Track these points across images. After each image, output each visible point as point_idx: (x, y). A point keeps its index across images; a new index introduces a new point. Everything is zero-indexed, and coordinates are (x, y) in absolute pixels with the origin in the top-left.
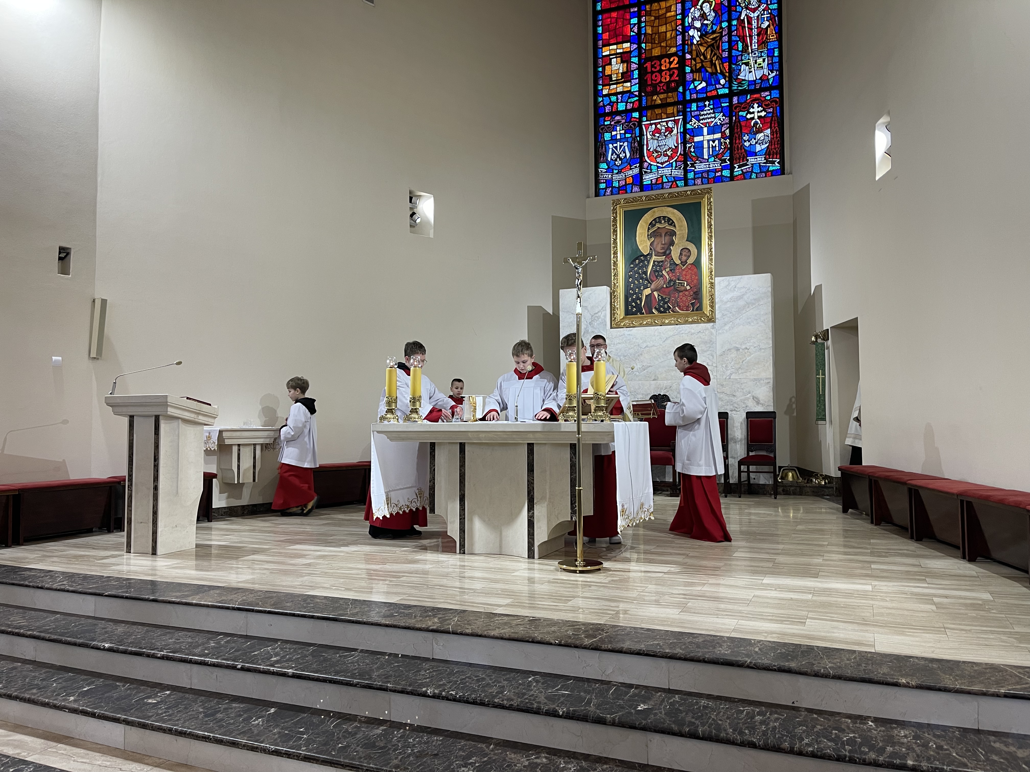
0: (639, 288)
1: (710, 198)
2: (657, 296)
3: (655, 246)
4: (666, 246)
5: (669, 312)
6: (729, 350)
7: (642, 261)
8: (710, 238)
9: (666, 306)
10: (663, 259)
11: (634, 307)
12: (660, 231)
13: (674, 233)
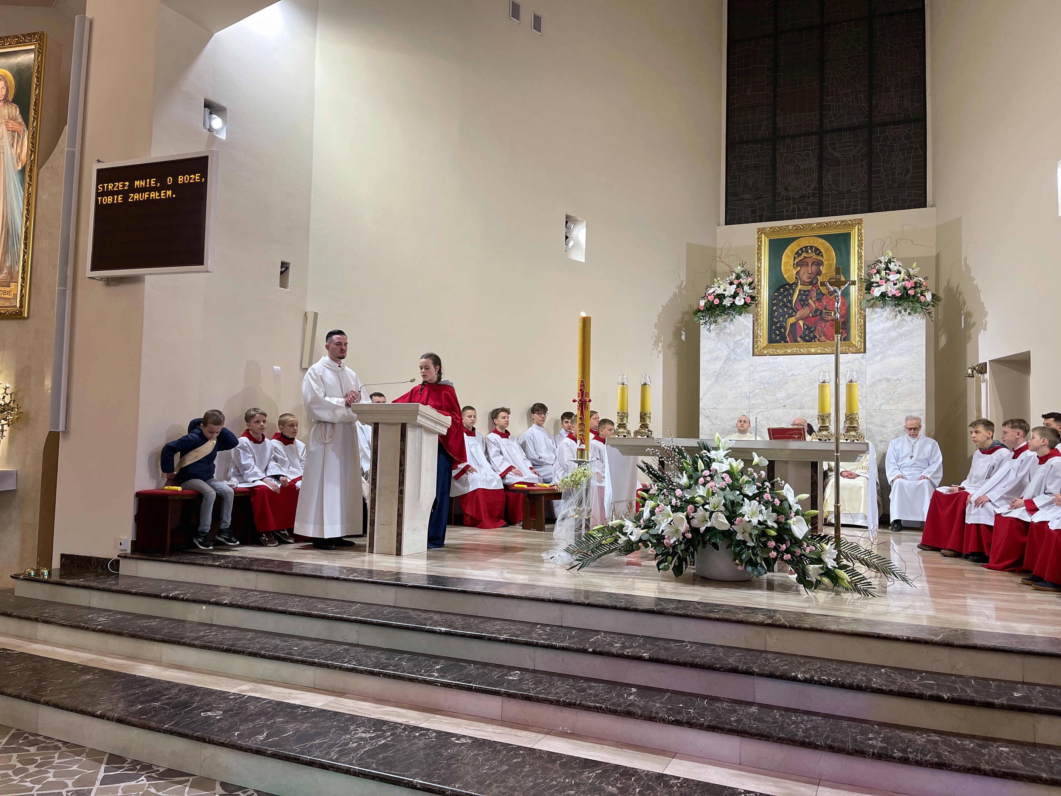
0: (783, 316)
1: (861, 229)
2: (802, 325)
3: (801, 276)
4: (813, 276)
5: (815, 341)
6: (879, 380)
7: (788, 290)
8: (860, 268)
9: (812, 335)
10: (810, 289)
11: (778, 335)
12: (806, 260)
13: (820, 263)
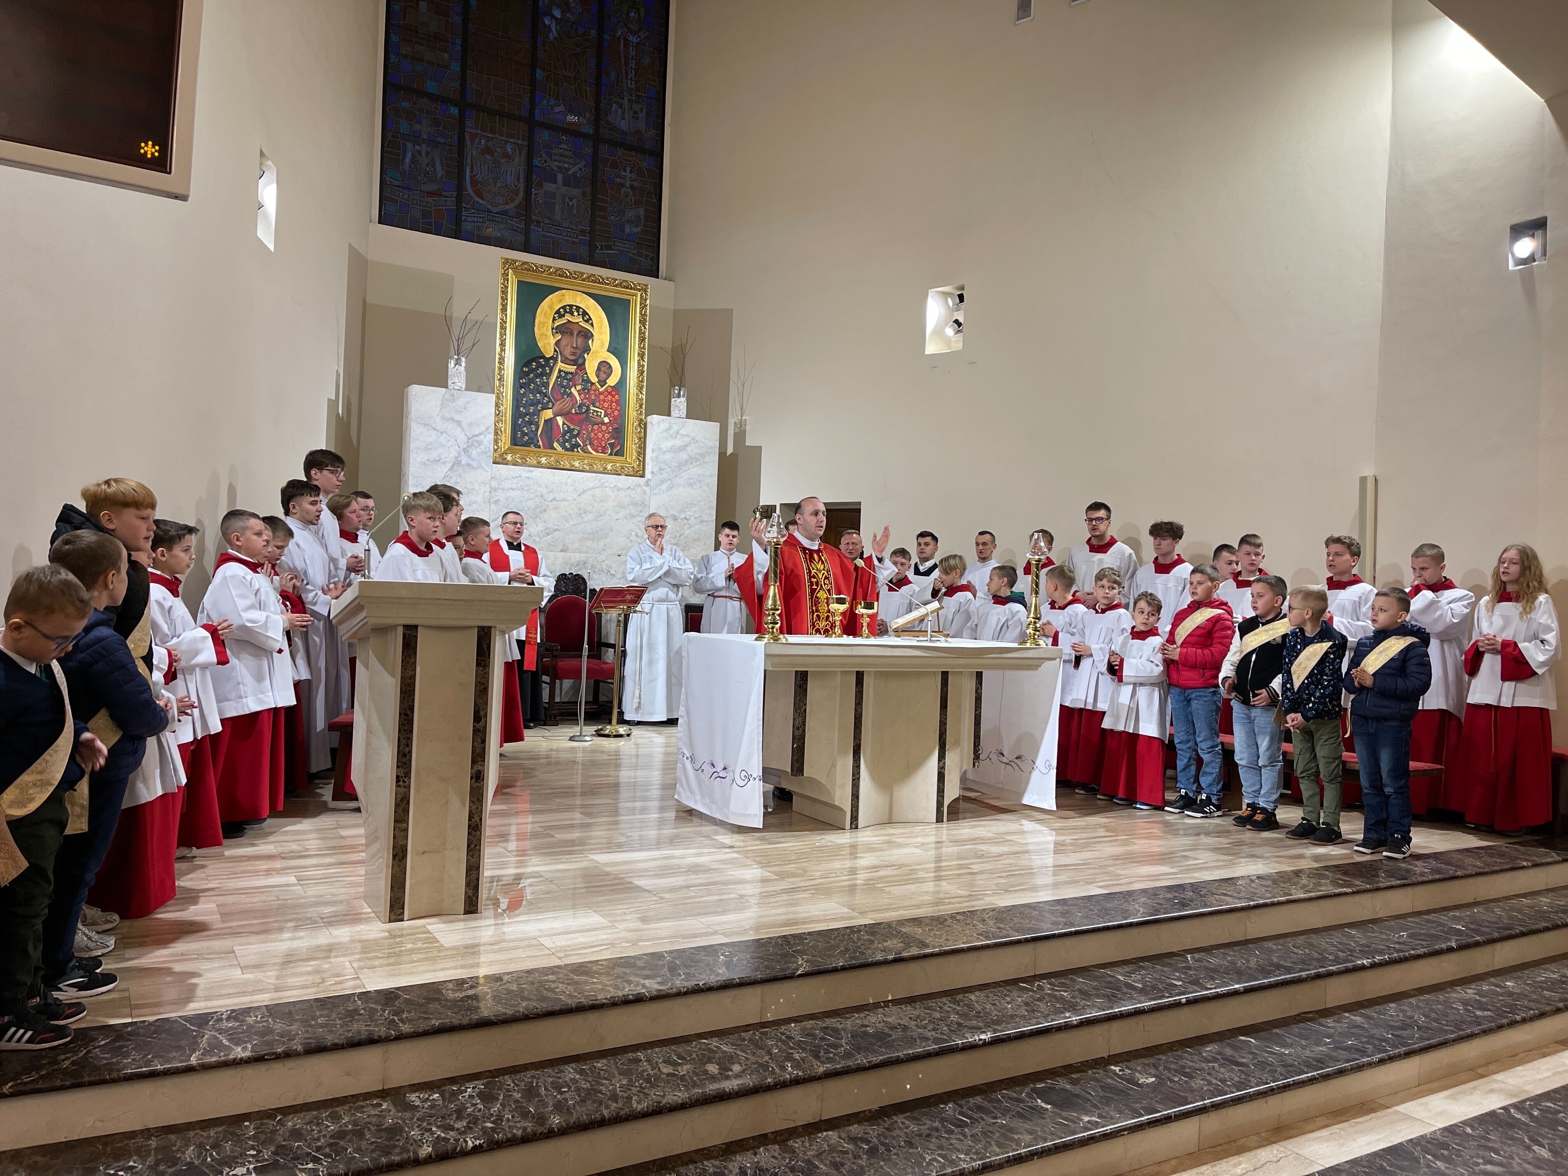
0: (535, 405)
1: (645, 299)
4: (578, 352)
5: (579, 452)
7: (543, 367)
8: (641, 356)
9: (573, 441)
10: (573, 371)
12: (570, 326)
13: (590, 336)
